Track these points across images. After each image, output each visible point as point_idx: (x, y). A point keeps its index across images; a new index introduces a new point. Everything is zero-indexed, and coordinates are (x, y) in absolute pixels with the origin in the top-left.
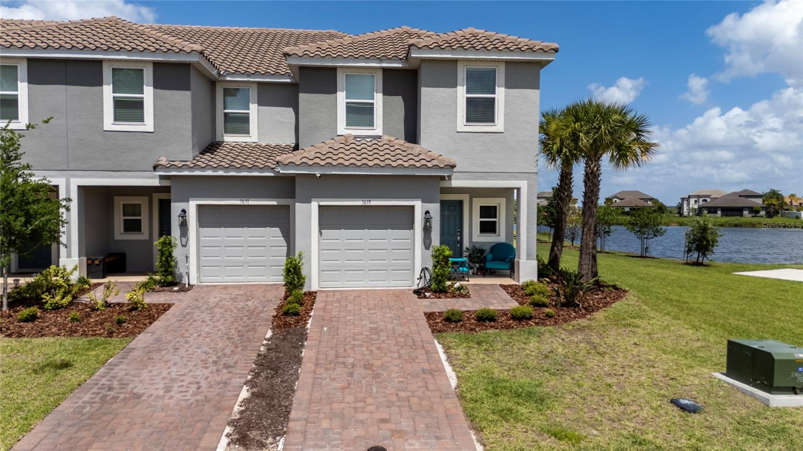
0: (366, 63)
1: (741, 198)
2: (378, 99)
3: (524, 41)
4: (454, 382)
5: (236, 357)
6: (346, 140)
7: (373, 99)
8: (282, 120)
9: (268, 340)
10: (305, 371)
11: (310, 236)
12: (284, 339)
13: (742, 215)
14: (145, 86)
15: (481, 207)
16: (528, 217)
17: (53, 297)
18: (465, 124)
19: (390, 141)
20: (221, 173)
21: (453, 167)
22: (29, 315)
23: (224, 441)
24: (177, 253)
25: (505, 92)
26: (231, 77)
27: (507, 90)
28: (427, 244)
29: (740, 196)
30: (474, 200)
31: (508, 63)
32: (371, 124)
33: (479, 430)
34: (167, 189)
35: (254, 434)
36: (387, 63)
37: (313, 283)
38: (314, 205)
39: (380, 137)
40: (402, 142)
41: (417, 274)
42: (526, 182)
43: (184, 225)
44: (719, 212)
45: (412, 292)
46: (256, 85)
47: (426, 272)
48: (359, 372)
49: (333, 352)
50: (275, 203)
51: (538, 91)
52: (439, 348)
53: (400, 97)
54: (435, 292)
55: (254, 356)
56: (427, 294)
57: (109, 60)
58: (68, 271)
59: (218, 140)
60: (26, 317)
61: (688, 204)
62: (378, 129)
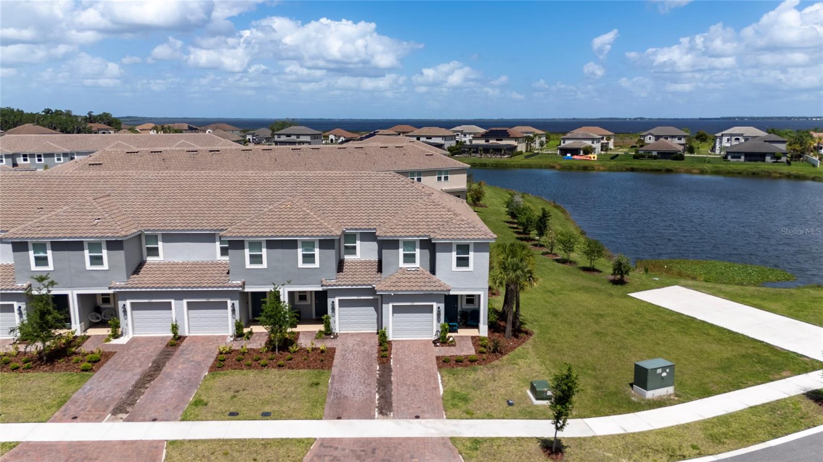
0: (412, 238)
1: (766, 143)
2: (418, 252)
4: (442, 393)
5: (370, 380)
6: (403, 271)
7: (415, 251)
8: (371, 248)
9: (378, 371)
10: (394, 386)
11: (389, 317)
12: (384, 371)
13: (764, 161)
14: (315, 249)
16: (484, 307)
18: (456, 267)
19: (423, 271)
20: (349, 287)
21: (450, 289)
24: (331, 321)
26: (348, 231)
27: (475, 253)
28: (439, 320)
29: (765, 141)
31: (475, 243)
32: (414, 262)
33: (446, 411)
34: (326, 292)
36: (422, 238)
37: (390, 337)
38: (390, 305)
39: (418, 268)
40: (429, 272)
41: (434, 334)
42: (483, 292)
43: (333, 309)
44: (743, 158)
45: (431, 342)
46: (360, 233)
47: (438, 333)
48: (412, 388)
49: (402, 379)
50: (372, 298)
51: (488, 253)
52: (439, 376)
53: (427, 250)
54: (441, 343)
55: (376, 380)
56: (438, 344)
57: (300, 240)
59: (342, 258)
61: (721, 143)
62: (417, 264)
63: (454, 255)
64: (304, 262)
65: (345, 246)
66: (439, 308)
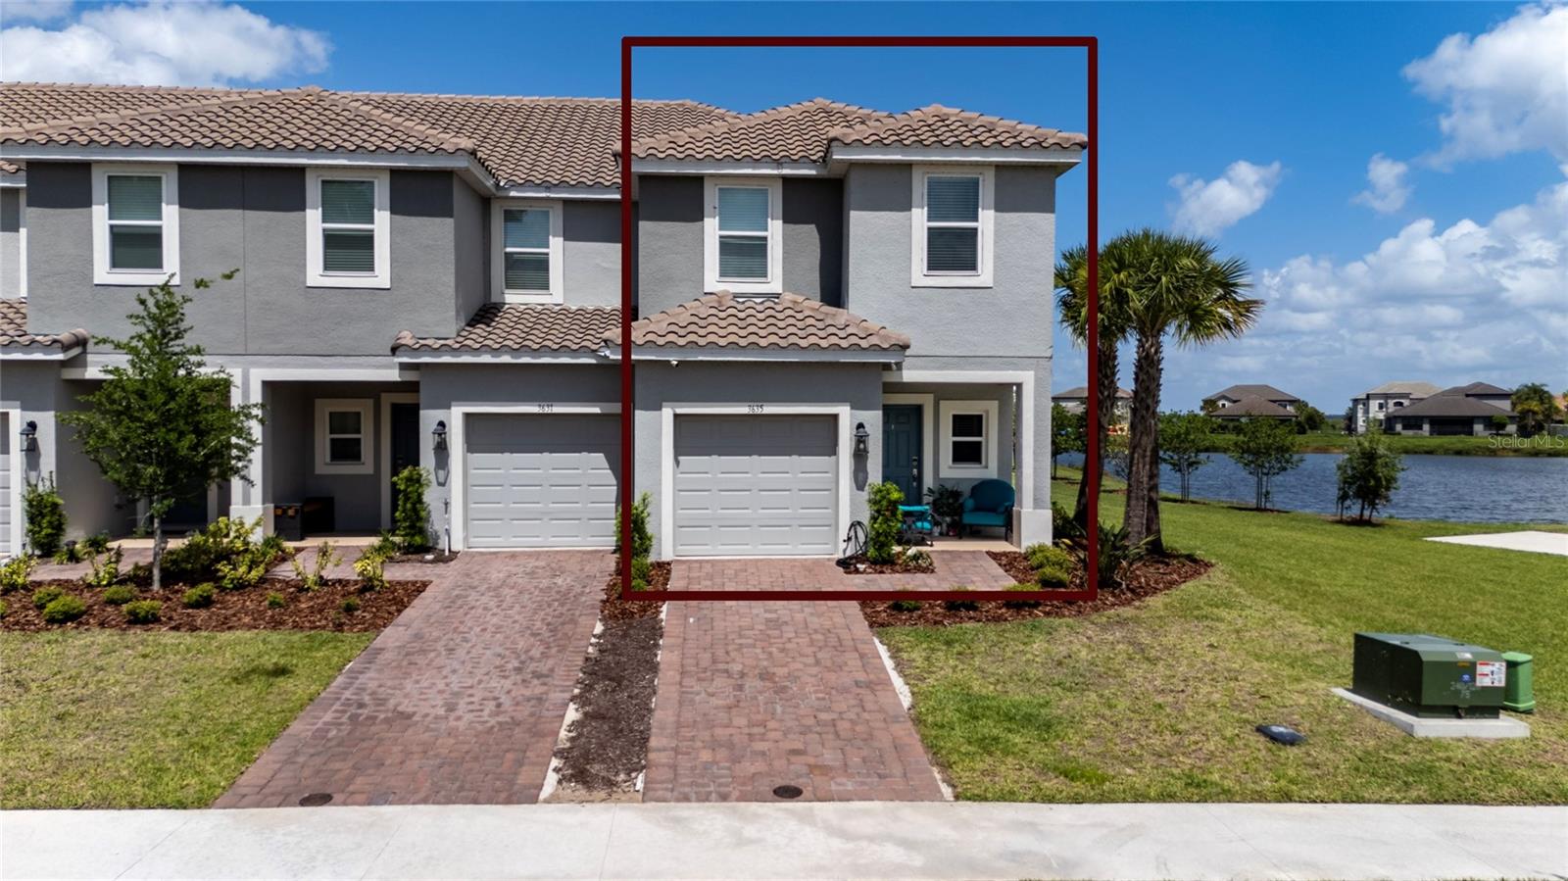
0: (754, 168)
1: (1470, 399)
2: (775, 231)
3: (1028, 128)
4: (906, 700)
5: (550, 663)
6: (720, 302)
7: (766, 230)
8: (604, 265)
9: (599, 637)
10: (666, 683)
11: (659, 466)
12: (625, 635)
13: (1470, 433)
14: (376, 211)
15: (955, 417)
16: (1037, 434)
17: (235, 569)
18: (925, 272)
19: (795, 302)
20: (506, 359)
21: (905, 347)
22: (201, 596)
23: (552, 778)
24: (431, 496)
25: (996, 218)
26: (518, 191)
27: (999, 214)
28: (860, 479)
29: (1467, 396)
30: (942, 403)
31: (999, 167)
32: (762, 273)
33: (945, 766)
34: (412, 387)
35: (595, 768)
36: (792, 168)
37: (666, 544)
38: (667, 414)
39: (777, 296)
40: (817, 304)
41: (843, 534)
42: (1032, 373)
43: (442, 448)
44: (1426, 427)
45: (834, 563)
46: (561, 203)
47: (859, 528)
48: (752, 684)
49: (708, 655)
50: (596, 410)
51: (1052, 215)
52: (883, 650)
53: (813, 227)
54: (874, 562)
55: (580, 661)
56: (861, 567)
57: (317, 167)
58: (247, 526)
59: (494, 299)
60: (197, 601)
61: (1367, 412)
62: (774, 283)
63: (919, 220)
64: (329, 265)
65: (508, 256)
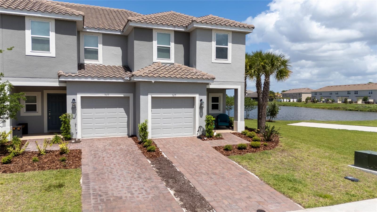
0: (168, 27)
2: (172, 46)
4: (257, 178)
5: (147, 174)
6: (159, 65)
7: (170, 45)
8: (115, 53)
9: (152, 164)
11: (147, 112)
12: (160, 164)
14: (50, 32)
15: (212, 97)
18: (215, 59)
19: (179, 66)
20: (96, 80)
21: (214, 79)
24: (72, 122)
25: (232, 45)
26: (89, 30)
27: (233, 44)
28: (201, 115)
30: (210, 94)
31: (233, 32)
32: (169, 57)
33: (291, 198)
34: (64, 88)
36: (178, 28)
38: (150, 97)
39: (173, 64)
40: (186, 66)
42: (240, 86)
43: (74, 108)
45: (196, 138)
46: (102, 34)
48: (213, 176)
49: (192, 168)
50: (122, 96)
51: (245, 45)
52: (235, 163)
53: (182, 45)
54: (208, 137)
55: (155, 173)
56: (205, 138)
57: (29, 16)
59: (81, 62)
60: (6, 161)
62: (172, 60)
63: (214, 45)
64: (33, 49)
65: (85, 49)
66: (201, 100)
